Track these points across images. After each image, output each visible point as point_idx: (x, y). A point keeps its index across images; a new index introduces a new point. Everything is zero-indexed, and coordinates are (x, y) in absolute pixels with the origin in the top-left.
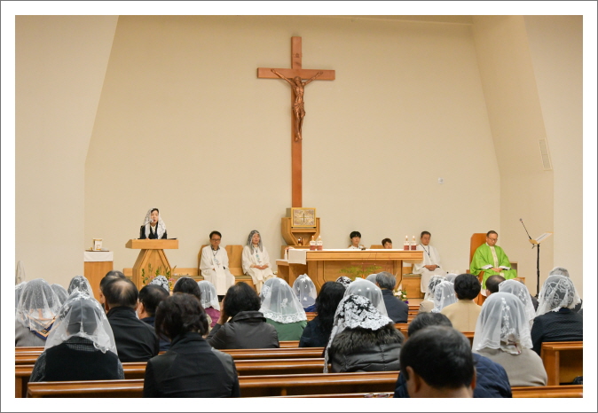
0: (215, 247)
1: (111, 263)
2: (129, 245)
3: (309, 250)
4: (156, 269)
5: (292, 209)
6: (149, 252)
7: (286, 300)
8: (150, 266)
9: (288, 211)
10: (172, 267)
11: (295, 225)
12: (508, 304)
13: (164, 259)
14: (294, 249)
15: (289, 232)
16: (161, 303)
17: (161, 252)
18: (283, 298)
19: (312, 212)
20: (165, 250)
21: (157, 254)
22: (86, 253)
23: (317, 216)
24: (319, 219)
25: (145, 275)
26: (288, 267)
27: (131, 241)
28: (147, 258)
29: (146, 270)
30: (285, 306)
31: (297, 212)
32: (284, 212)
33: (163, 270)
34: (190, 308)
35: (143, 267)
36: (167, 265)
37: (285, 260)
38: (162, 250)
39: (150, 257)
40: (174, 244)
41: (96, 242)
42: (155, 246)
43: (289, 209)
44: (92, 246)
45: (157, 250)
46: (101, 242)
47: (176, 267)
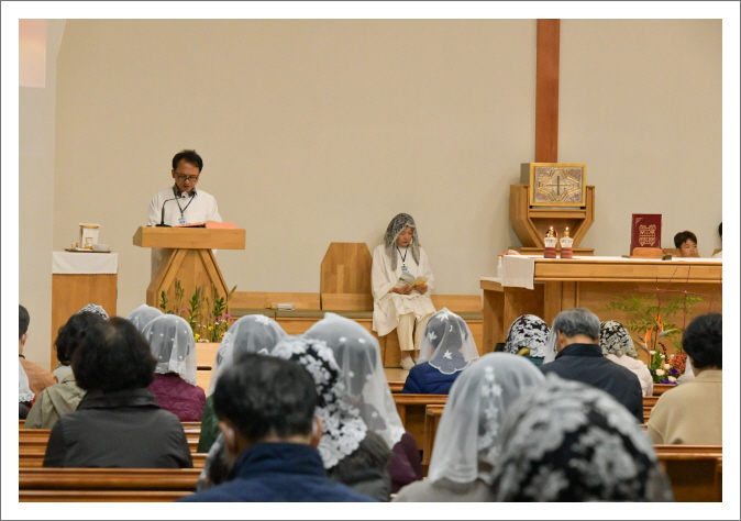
1: (113, 276)
2: (139, 238)
3: (541, 257)
4: (192, 294)
5: (535, 164)
6: (180, 256)
8: (177, 285)
9: (525, 168)
10: (230, 289)
11: (538, 202)
12: (498, 381)
13: (212, 272)
15: (523, 218)
17: (205, 255)
19: (578, 174)
21: (197, 259)
23: (589, 183)
24: (591, 188)
25: (167, 307)
26: (501, 295)
27: (140, 229)
28: (174, 269)
31: (542, 171)
32: (517, 172)
35: (165, 287)
36: (219, 286)
37: (499, 279)
38: (209, 251)
39: (181, 266)
40: (236, 240)
41: (85, 230)
42: (193, 243)
43: (528, 165)
44: (78, 241)
45: (199, 250)
46: (97, 231)
47: (235, 288)
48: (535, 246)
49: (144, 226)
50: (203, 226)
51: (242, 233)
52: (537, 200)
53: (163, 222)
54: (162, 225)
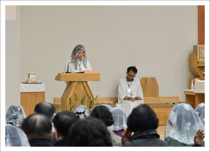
0: (130, 79)
1: (43, 93)
2: (58, 78)
4: (81, 99)
5: (198, 46)
6: (75, 84)
7: (189, 124)
8: (75, 95)
9: (195, 47)
10: (95, 96)
13: (88, 90)
14: (199, 81)
15: (195, 66)
16: (74, 125)
17: (85, 84)
18: (187, 121)
20: (89, 83)
21: (81, 85)
22: (22, 85)
25: (72, 104)
26: (194, 96)
27: (59, 74)
28: (73, 89)
29: (73, 99)
30: (188, 129)
31: (202, 48)
32: (191, 49)
33: (87, 99)
34: (96, 131)
35: (70, 96)
36: (90, 95)
37: (192, 90)
38: (86, 82)
39: (76, 88)
40: (96, 77)
41: (30, 75)
42: (80, 79)
43: (196, 46)
44: (27, 79)
45: (82, 82)
46: (35, 75)
47: (97, 96)
48: (200, 77)
49: (61, 73)
50: (83, 72)
51: (99, 75)
52: (200, 59)
53: (68, 71)
54: (68, 72)
